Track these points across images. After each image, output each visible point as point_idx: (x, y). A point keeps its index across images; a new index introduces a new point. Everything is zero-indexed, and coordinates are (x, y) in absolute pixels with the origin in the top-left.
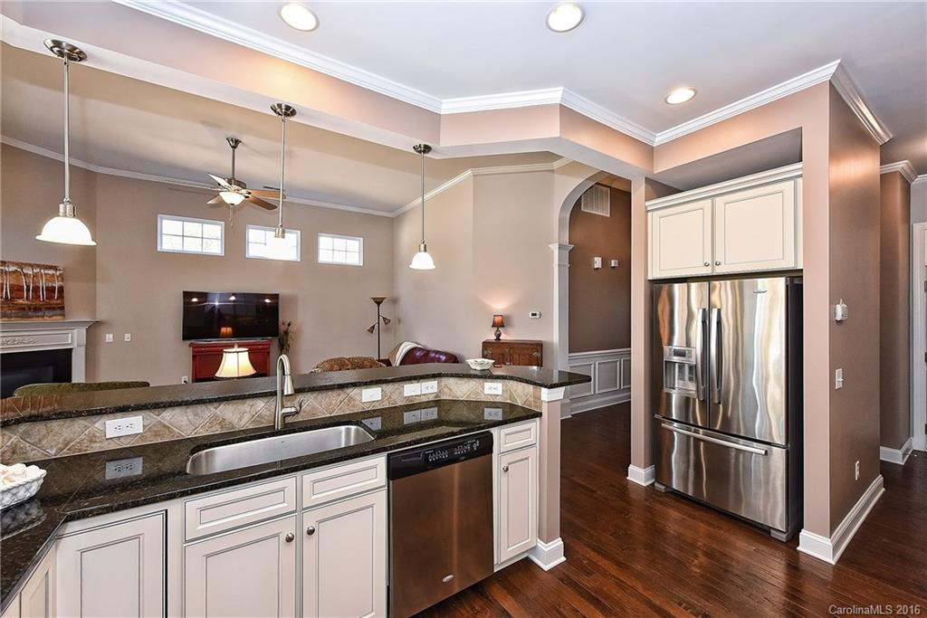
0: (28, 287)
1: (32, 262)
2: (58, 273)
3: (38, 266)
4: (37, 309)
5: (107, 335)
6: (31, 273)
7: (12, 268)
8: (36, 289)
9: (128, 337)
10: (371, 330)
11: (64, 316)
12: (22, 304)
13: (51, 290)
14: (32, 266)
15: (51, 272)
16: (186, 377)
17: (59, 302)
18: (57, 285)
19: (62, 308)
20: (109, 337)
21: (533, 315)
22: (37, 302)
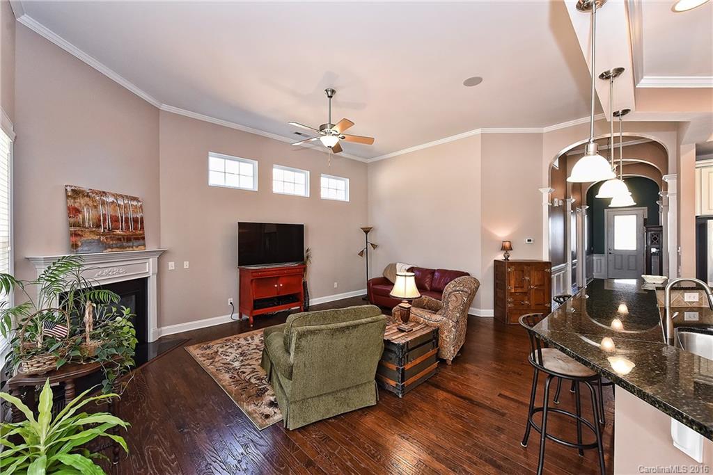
0: (122, 217)
1: (123, 194)
2: (140, 204)
3: (127, 197)
4: (129, 240)
5: (170, 263)
6: (123, 204)
7: (111, 199)
8: (127, 219)
9: (186, 265)
10: (361, 254)
11: (144, 245)
12: (119, 235)
13: (136, 220)
14: (122, 197)
15: (135, 203)
16: (232, 299)
17: (141, 232)
18: (139, 216)
19: (144, 238)
20: (171, 265)
21: (528, 241)
22: (128, 233)
